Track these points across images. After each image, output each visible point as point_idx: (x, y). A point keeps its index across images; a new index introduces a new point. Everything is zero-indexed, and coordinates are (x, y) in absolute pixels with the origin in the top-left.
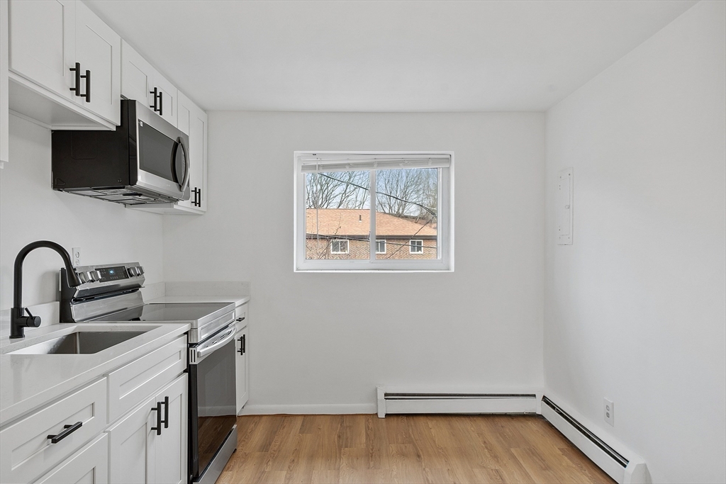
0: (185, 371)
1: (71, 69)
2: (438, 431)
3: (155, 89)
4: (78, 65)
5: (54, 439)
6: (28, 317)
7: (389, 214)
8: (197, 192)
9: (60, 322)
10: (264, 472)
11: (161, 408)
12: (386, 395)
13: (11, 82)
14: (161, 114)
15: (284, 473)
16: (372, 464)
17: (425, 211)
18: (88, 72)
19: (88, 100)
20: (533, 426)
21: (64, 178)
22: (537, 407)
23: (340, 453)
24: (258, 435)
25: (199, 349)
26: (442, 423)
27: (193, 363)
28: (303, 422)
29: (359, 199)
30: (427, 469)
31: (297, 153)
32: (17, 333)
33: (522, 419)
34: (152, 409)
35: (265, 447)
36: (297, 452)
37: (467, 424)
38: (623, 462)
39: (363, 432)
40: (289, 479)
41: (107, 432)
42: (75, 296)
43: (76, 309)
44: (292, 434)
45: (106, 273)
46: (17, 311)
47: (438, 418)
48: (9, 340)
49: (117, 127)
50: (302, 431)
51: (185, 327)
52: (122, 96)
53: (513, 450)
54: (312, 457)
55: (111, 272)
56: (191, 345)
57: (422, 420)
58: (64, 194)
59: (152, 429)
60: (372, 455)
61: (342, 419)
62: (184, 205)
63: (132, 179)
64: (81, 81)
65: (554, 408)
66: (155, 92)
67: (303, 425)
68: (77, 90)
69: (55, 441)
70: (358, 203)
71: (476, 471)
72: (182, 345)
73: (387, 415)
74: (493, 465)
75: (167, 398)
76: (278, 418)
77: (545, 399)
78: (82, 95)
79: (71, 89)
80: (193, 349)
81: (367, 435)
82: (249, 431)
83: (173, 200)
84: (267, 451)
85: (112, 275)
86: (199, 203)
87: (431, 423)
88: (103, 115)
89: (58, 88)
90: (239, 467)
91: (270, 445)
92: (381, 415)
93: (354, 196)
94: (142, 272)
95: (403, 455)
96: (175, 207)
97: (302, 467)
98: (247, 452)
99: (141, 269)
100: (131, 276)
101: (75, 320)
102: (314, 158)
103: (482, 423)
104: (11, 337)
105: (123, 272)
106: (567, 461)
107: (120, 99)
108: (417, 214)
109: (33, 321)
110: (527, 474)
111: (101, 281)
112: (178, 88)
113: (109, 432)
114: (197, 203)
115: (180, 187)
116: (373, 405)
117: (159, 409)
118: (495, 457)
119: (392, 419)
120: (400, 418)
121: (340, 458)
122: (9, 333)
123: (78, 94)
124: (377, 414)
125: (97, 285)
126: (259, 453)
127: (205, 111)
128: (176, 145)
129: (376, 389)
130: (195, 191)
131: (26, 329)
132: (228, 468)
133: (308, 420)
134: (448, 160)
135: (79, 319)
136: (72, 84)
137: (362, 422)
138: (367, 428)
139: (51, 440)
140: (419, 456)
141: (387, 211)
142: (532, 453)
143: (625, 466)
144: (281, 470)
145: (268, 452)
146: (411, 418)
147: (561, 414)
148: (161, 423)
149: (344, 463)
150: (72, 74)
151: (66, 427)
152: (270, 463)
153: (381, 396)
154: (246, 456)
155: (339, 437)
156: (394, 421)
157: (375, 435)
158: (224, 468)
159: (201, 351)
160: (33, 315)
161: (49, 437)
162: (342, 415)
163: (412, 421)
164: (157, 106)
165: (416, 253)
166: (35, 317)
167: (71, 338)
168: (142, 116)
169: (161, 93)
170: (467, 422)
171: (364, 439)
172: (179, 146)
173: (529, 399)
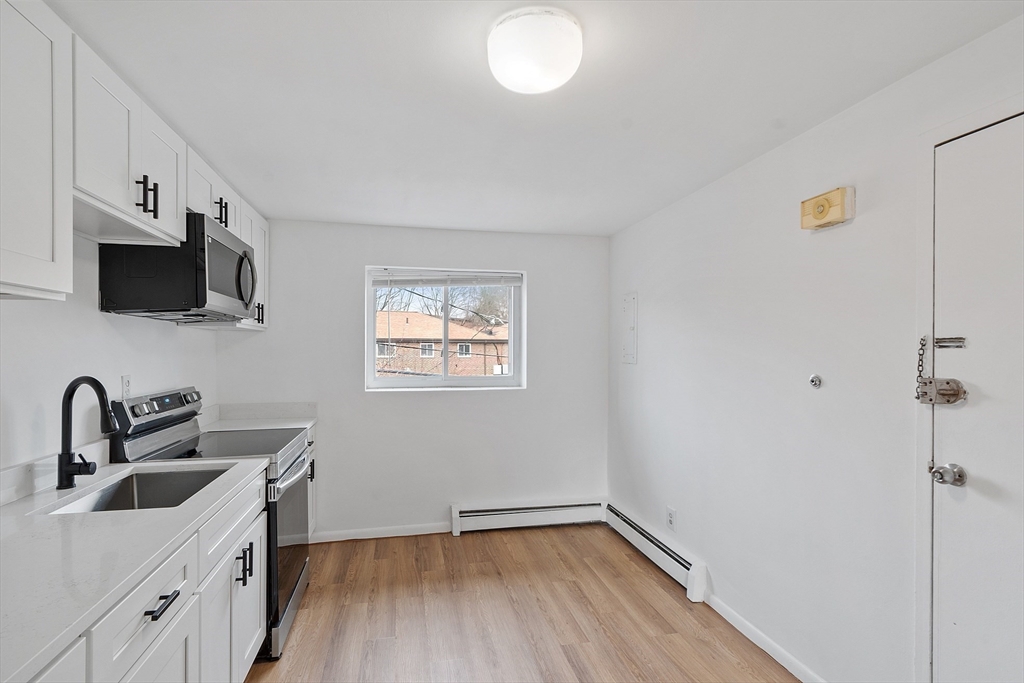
0: (264, 510)
1: (137, 182)
2: (513, 544)
3: (221, 199)
4: (145, 177)
5: (154, 616)
6: (81, 464)
7: (435, 316)
8: (260, 308)
9: (111, 462)
10: (343, 606)
11: (246, 555)
12: (461, 512)
13: (76, 201)
14: (226, 226)
15: (366, 605)
16: (454, 586)
17: (471, 314)
18: (156, 185)
19: (156, 216)
20: (600, 533)
21: (113, 299)
22: (601, 515)
23: (421, 577)
24: (330, 566)
25: (278, 485)
26: (516, 536)
27: (273, 500)
28: (376, 547)
29: (404, 300)
30: (510, 587)
31: (367, 267)
32: (66, 482)
33: (590, 528)
34: (237, 558)
35: (340, 578)
36: (375, 580)
37: (539, 536)
38: (686, 565)
39: (441, 552)
40: (371, 611)
41: (197, 593)
42: (129, 432)
43: (129, 447)
44: (366, 562)
45: (161, 401)
46: (66, 457)
47: (512, 532)
48: (56, 493)
49: (182, 243)
50: (377, 556)
51: (264, 462)
52: (188, 209)
53: (585, 560)
54: (392, 584)
55: (167, 400)
56: (269, 481)
57: (496, 535)
58: (112, 315)
59: (237, 580)
60: (453, 577)
61: (416, 540)
62: (248, 323)
63: (200, 301)
64: (149, 196)
65: (618, 516)
66: (221, 203)
67: (376, 550)
68: (145, 205)
69: (155, 618)
70: (404, 304)
71: (556, 584)
72: (261, 482)
73: (462, 533)
74: (570, 577)
75: (251, 544)
76: (349, 544)
77: (610, 507)
78: (150, 211)
79: (137, 205)
80: (272, 485)
81: (445, 556)
82: (319, 561)
83: (235, 319)
84: (343, 582)
85: (168, 404)
86: (262, 320)
87: (506, 537)
88: (168, 231)
89: (122, 205)
90: (316, 604)
91: (345, 574)
92: (456, 533)
93: (399, 298)
94: (200, 398)
95: (483, 573)
96: (238, 325)
97: (383, 599)
98: (321, 586)
99: (198, 394)
100: (188, 402)
101: (130, 460)
102: (386, 272)
103: (553, 534)
104: (59, 488)
105: (180, 399)
106: (635, 567)
107: (186, 211)
108: (463, 317)
109: (87, 468)
110: (600, 581)
111: (157, 412)
112: (241, 195)
113: (199, 593)
114: (260, 320)
115: (247, 306)
116: (448, 523)
117: (244, 558)
118: (571, 568)
119: (467, 536)
120: (475, 535)
121: (421, 582)
122: (56, 484)
123: (145, 210)
124: (451, 532)
125: (154, 417)
126: (334, 586)
127: (266, 219)
128: (241, 260)
129: (451, 507)
130: (258, 307)
131: (77, 478)
132: (303, 605)
133: (381, 543)
134: (520, 278)
135: (134, 458)
136: (138, 200)
137: (437, 543)
138: (444, 548)
139: (150, 616)
140: (499, 574)
141: (433, 314)
142: (604, 562)
143: (688, 569)
144: (362, 602)
145: (345, 584)
146: (485, 534)
147: (624, 520)
148: (248, 570)
149: (426, 587)
150: (138, 189)
151: (161, 598)
152: (349, 595)
153: (456, 514)
154: (321, 590)
155: (417, 560)
156: (469, 538)
157: (453, 555)
158: (299, 607)
159: (281, 487)
160: (88, 461)
161: (147, 613)
162: (416, 536)
163: (486, 537)
164: (223, 219)
165: (464, 356)
166: (90, 463)
167: (127, 482)
168: (210, 232)
169: (226, 204)
170: (539, 533)
171: (442, 561)
172: (246, 260)
173: (594, 507)
